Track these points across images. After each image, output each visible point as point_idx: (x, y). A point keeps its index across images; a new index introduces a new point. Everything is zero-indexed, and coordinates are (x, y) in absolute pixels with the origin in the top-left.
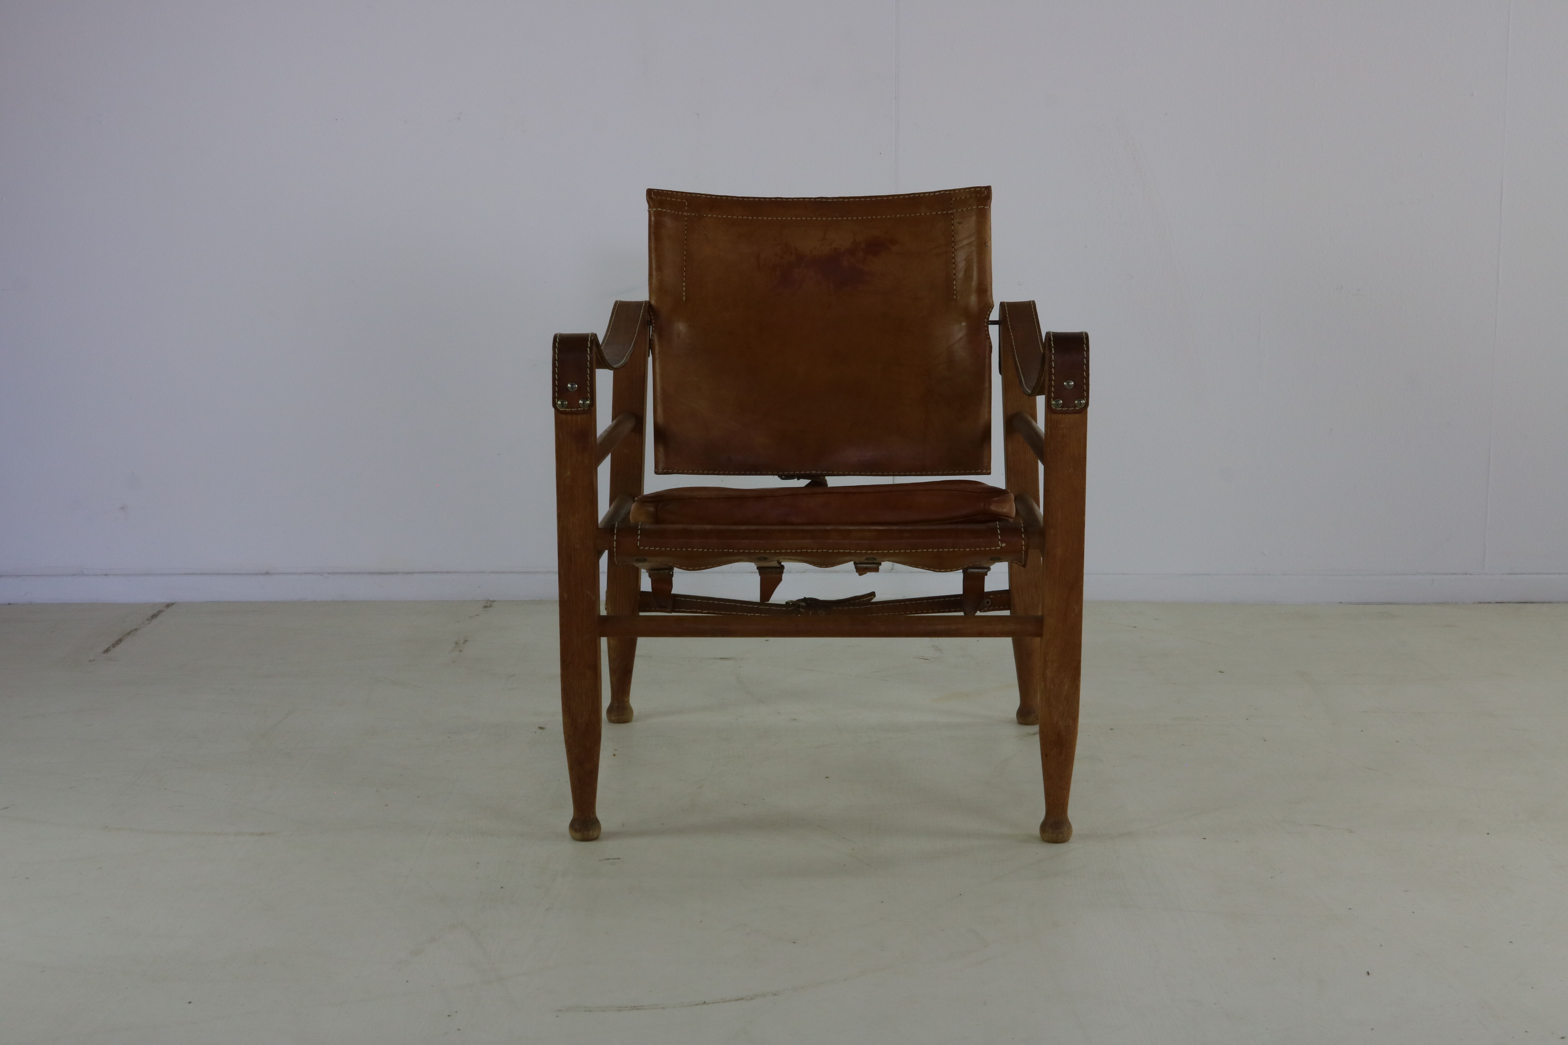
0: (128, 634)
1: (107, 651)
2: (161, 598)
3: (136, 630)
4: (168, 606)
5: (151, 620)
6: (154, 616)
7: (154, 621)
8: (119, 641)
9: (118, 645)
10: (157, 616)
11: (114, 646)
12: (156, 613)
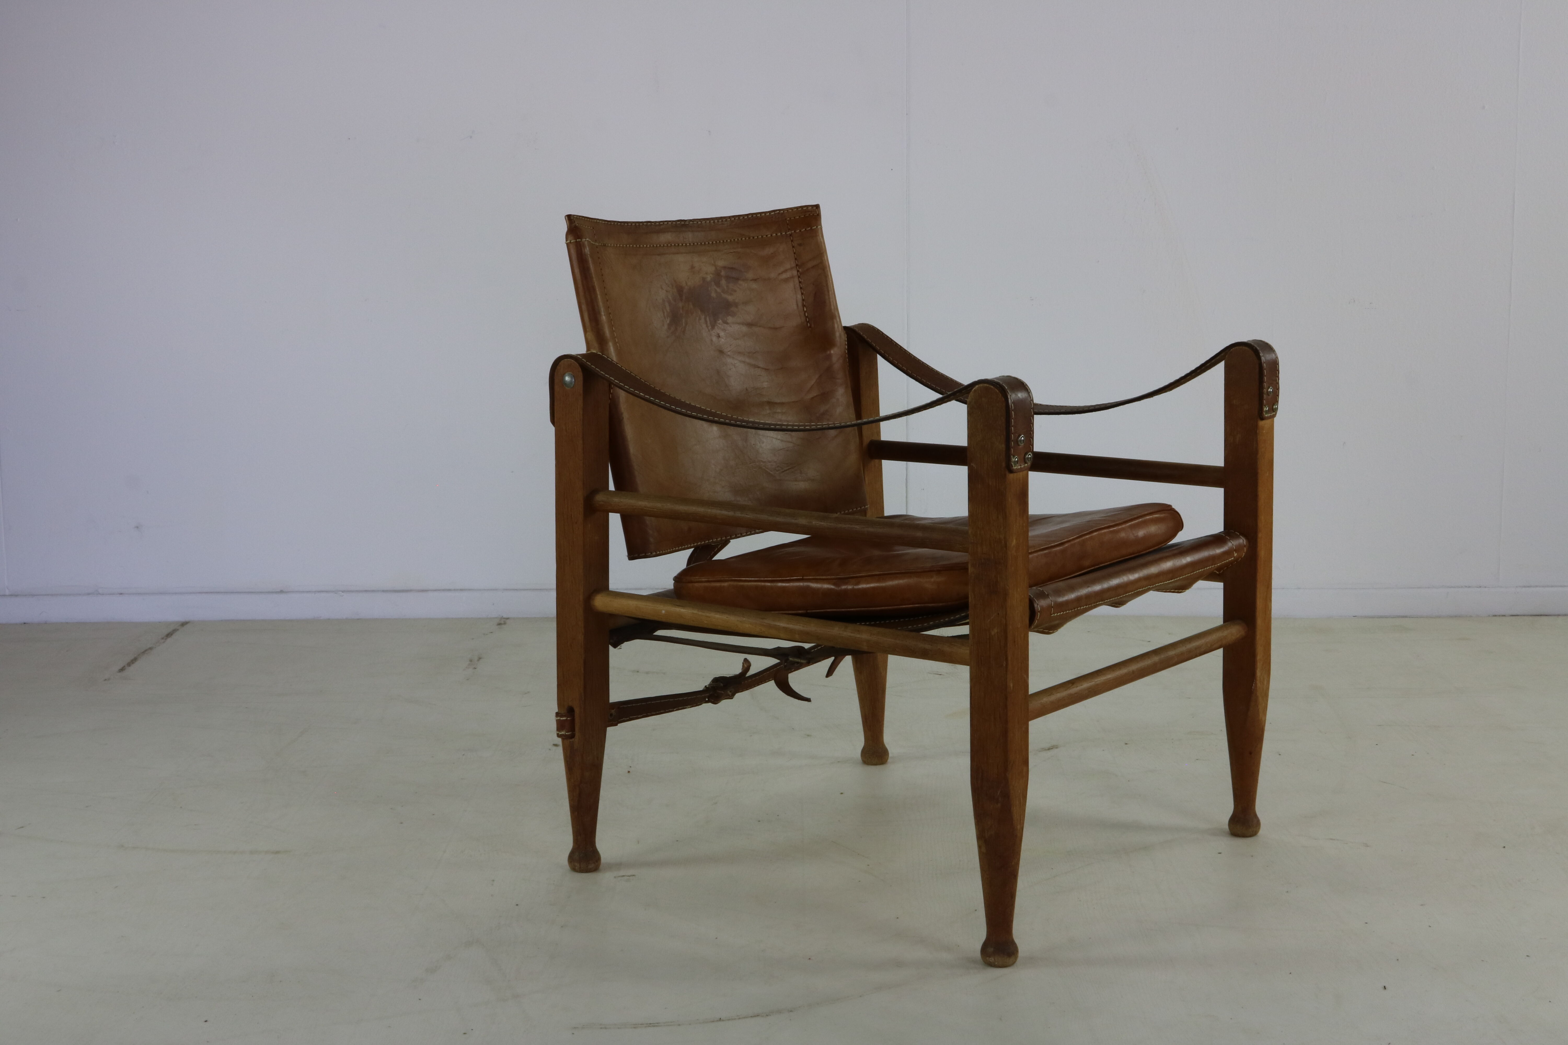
0: (144, 652)
1: (122, 670)
2: (175, 616)
3: (151, 649)
4: (184, 624)
5: (166, 639)
6: (169, 635)
7: (169, 640)
8: (134, 660)
9: (133, 663)
10: (172, 635)
11: (129, 664)
12: (172, 631)
